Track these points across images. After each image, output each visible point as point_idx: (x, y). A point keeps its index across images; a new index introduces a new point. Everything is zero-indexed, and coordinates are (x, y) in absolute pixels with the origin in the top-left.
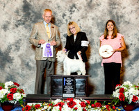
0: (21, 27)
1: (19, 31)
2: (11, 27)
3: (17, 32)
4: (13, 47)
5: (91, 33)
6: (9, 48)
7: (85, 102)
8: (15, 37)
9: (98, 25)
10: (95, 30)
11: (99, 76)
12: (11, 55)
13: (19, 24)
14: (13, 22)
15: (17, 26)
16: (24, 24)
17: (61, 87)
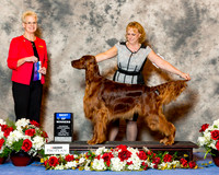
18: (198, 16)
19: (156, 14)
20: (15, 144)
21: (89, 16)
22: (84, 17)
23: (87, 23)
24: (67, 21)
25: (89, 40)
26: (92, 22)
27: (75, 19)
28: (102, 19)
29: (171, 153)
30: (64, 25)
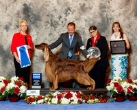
18: (108, 21)
19: (86, 21)
20: (10, 90)
21: (50, 22)
22: (48, 22)
23: (49, 25)
24: (38, 24)
25: (50, 34)
26: (52, 25)
27: (43, 23)
28: (57, 23)
29: (94, 95)
30: (37, 26)
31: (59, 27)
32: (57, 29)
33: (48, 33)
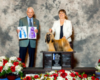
0: (18, 10)
1: (17, 14)
2: (10, 11)
3: (15, 15)
4: (12, 28)
5: (77, 15)
6: (9, 29)
7: (75, 73)
8: (13, 19)
9: (83, 8)
10: (81, 13)
11: (84, 51)
12: (10, 34)
13: (17, 9)
14: (11, 6)
15: (15, 10)
16: (21, 8)
17: (51, 61)
31: (53, 10)
32: (52, 12)
33: (43, 15)
